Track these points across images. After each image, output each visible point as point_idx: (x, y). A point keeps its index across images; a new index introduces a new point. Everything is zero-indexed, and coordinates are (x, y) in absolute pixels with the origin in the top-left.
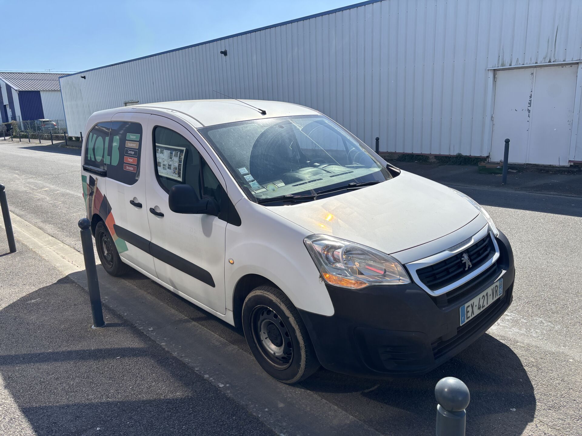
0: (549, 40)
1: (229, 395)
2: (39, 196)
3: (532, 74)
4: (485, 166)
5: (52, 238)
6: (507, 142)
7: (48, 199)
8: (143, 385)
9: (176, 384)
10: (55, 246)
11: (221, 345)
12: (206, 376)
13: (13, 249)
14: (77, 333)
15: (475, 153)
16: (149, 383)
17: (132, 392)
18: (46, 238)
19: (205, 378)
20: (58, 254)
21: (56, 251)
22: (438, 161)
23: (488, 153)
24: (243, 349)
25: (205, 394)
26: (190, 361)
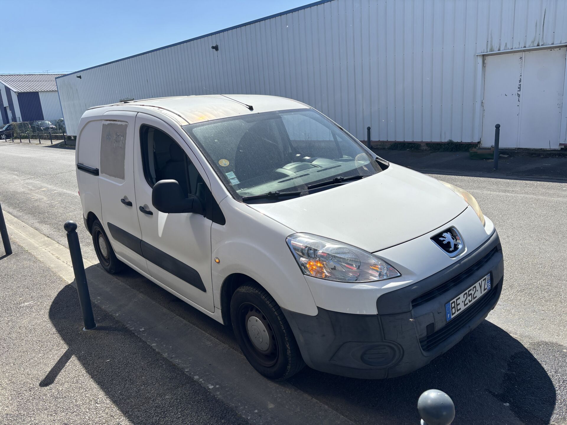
0: (536, 23)
1: (219, 397)
2: (37, 196)
3: (521, 58)
4: (477, 152)
5: (48, 238)
6: (498, 127)
7: (45, 199)
8: (132, 390)
9: (165, 386)
10: (50, 247)
11: (211, 345)
12: (196, 377)
13: (8, 251)
14: (68, 336)
15: (467, 139)
16: (138, 387)
17: (121, 397)
18: (41, 239)
19: (195, 380)
20: (53, 255)
21: (52, 252)
22: (430, 149)
23: (479, 139)
24: (233, 348)
25: (194, 397)
26: (180, 361)
